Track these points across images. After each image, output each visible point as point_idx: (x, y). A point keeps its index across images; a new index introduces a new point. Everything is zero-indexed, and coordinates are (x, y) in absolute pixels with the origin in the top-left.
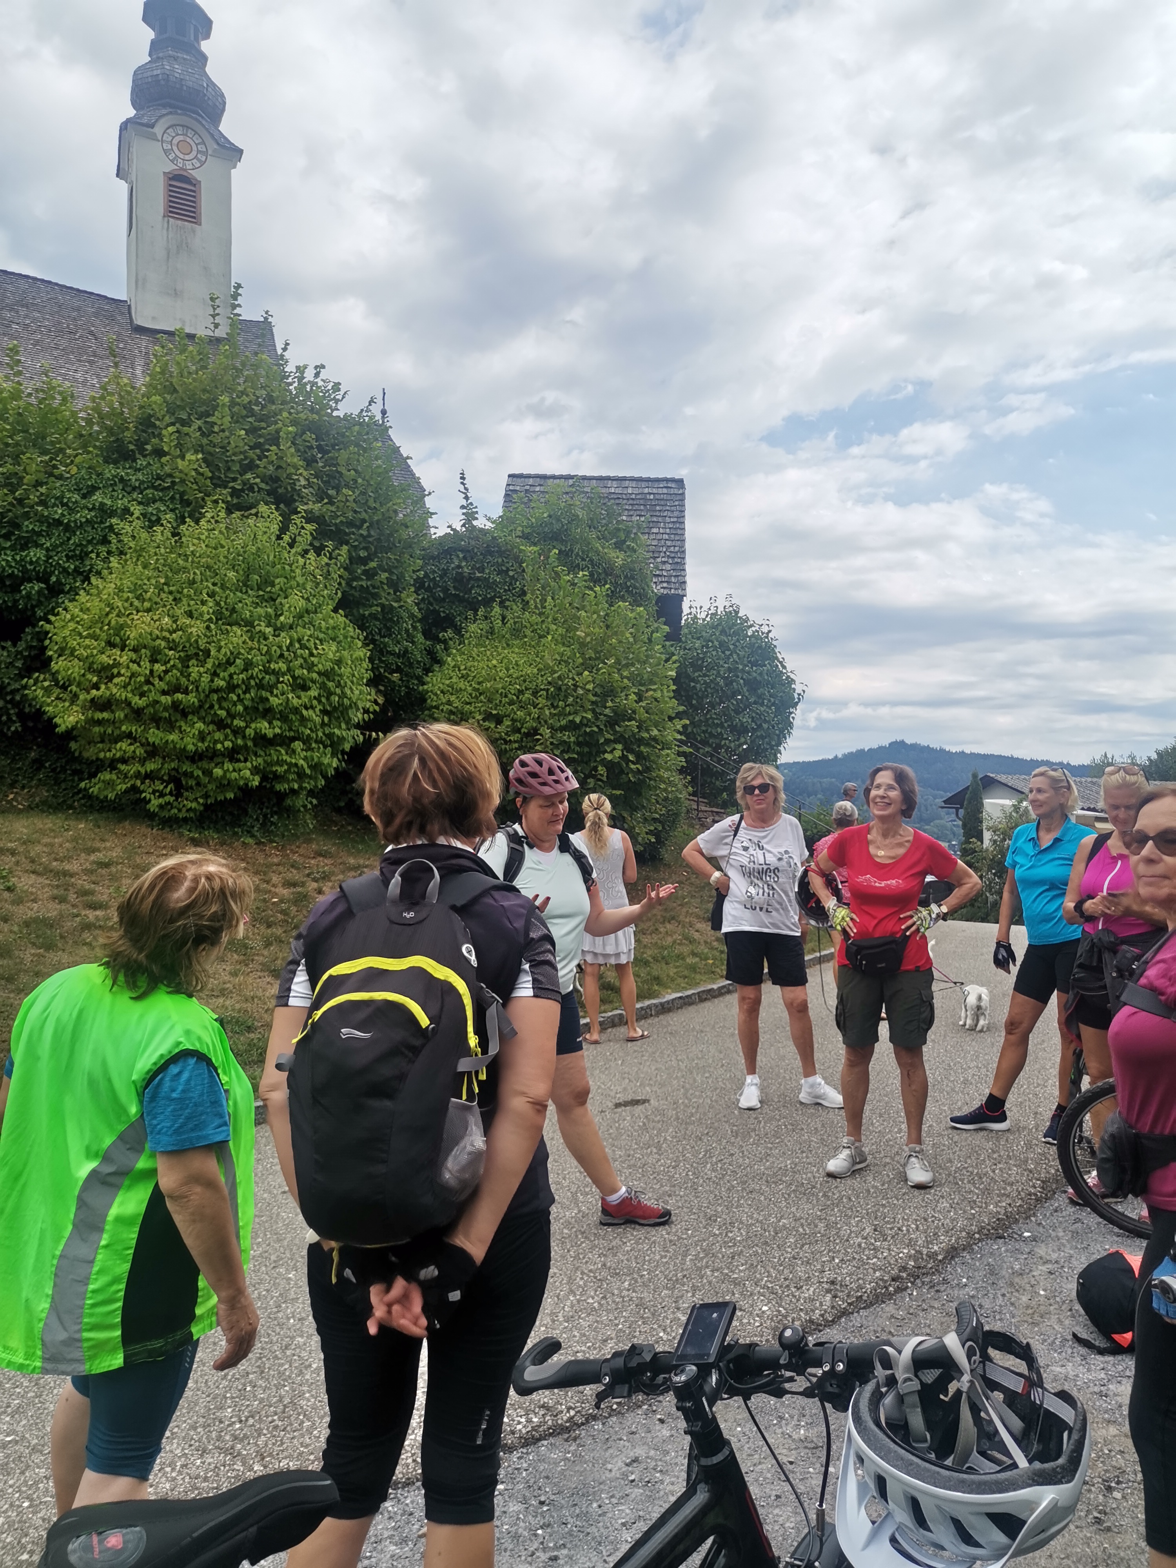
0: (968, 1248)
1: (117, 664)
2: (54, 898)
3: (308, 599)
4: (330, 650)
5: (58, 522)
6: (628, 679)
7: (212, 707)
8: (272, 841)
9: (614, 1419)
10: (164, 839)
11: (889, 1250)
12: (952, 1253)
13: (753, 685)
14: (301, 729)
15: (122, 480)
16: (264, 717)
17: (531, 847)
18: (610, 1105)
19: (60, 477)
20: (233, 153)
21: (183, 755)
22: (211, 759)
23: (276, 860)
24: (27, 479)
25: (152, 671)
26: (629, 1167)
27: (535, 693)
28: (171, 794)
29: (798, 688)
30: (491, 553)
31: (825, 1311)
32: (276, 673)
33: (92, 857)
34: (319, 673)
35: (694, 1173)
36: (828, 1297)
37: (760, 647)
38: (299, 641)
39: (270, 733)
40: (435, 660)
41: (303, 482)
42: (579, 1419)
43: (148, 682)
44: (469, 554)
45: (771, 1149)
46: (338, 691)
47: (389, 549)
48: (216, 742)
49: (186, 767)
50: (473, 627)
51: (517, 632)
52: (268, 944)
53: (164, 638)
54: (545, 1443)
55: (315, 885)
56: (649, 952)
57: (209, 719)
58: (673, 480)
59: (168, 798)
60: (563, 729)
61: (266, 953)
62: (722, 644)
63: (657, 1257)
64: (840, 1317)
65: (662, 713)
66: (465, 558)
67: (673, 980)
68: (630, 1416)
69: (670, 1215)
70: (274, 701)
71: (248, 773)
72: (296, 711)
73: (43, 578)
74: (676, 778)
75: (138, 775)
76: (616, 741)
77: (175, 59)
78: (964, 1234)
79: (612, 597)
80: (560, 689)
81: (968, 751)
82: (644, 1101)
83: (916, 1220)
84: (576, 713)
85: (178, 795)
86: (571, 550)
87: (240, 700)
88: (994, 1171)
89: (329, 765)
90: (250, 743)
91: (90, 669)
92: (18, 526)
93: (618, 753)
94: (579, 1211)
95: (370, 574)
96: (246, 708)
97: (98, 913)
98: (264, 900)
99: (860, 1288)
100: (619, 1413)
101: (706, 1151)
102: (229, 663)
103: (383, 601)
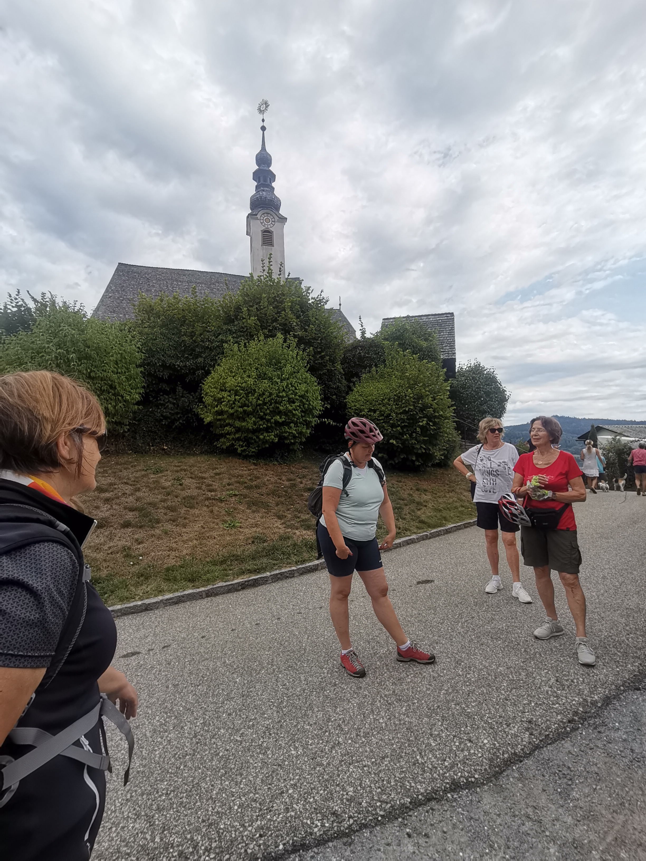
0: (617, 697)
1: (223, 397)
2: (197, 488)
3: (294, 367)
4: (303, 387)
5: (208, 347)
6: (429, 391)
7: (258, 411)
8: (284, 463)
9: (378, 828)
10: (244, 464)
11: (566, 697)
12: (607, 701)
13: (488, 394)
14: (293, 419)
15: (229, 330)
16: (278, 414)
17: (355, 466)
18: (415, 582)
19: (208, 331)
20: (283, 220)
21: (248, 430)
22: (259, 432)
23: (286, 470)
24: (197, 333)
25: (235, 399)
26: (419, 621)
27: (389, 400)
28: (245, 446)
29: (508, 393)
30: (372, 347)
31: (525, 746)
32: (283, 397)
33: (214, 472)
34: (299, 396)
35: (452, 628)
36: (527, 734)
37: (490, 378)
38: (291, 384)
39: (280, 421)
40: (350, 389)
41: (295, 324)
42: (355, 827)
43: (234, 403)
44: (363, 347)
45: (494, 615)
46: (307, 403)
47: (329, 348)
48: (260, 425)
49: (250, 435)
50: (364, 375)
51: (382, 376)
52: (277, 505)
53: (239, 386)
54: (330, 844)
55: (300, 480)
56: (442, 506)
57: (257, 416)
58: (449, 313)
59: (244, 448)
60: (401, 413)
61: (276, 508)
62: (473, 378)
63: (425, 689)
64: (535, 750)
65: (444, 405)
66: (361, 350)
67: (452, 518)
68: (388, 826)
69: (435, 658)
70: (281, 408)
71: (273, 437)
72: (291, 411)
73: (203, 368)
74: (454, 432)
75: (233, 439)
76: (424, 417)
77: (263, 190)
78: (613, 686)
79: (421, 359)
80: (399, 397)
81: (587, 418)
82: (432, 581)
83: (582, 674)
84: (406, 407)
85: (248, 447)
86: (405, 343)
87: (268, 408)
88: (628, 640)
89: (306, 432)
90: (273, 425)
91: (215, 400)
92: (195, 351)
93: (425, 422)
94: (388, 650)
95: (322, 358)
96: (270, 411)
97: (212, 493)
98: (278, 487)
99: (548, 727)
100: (382, 823)
101: (460, 614)
102: (264, 394)
103: (328, 368)
